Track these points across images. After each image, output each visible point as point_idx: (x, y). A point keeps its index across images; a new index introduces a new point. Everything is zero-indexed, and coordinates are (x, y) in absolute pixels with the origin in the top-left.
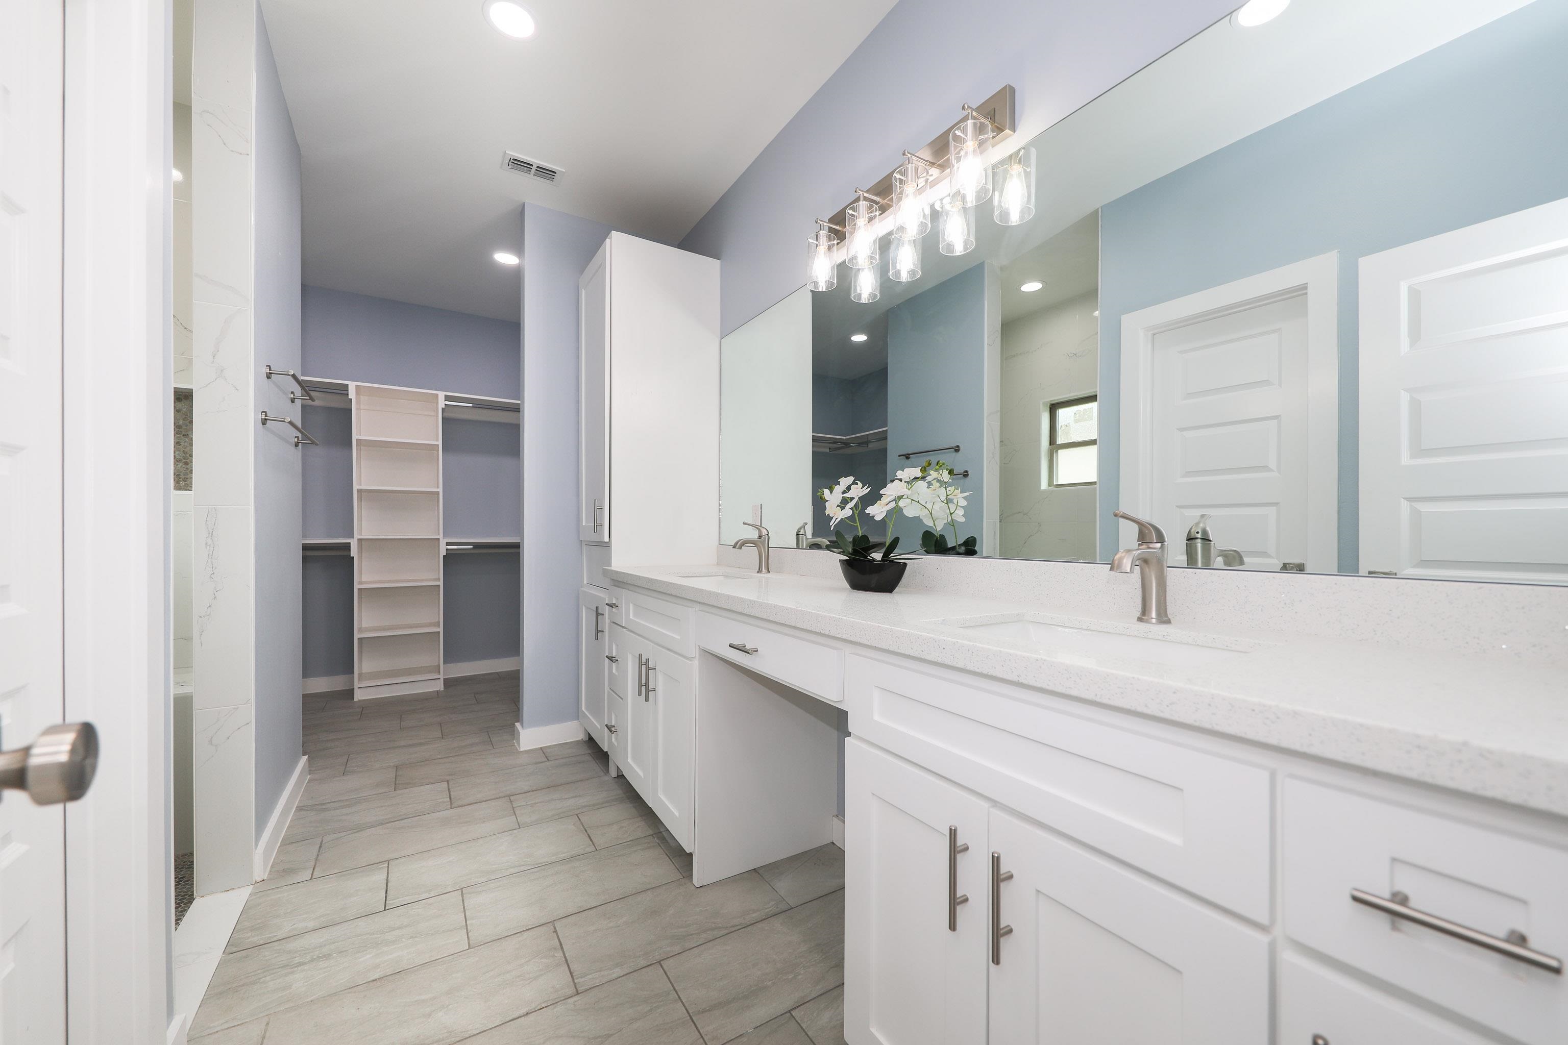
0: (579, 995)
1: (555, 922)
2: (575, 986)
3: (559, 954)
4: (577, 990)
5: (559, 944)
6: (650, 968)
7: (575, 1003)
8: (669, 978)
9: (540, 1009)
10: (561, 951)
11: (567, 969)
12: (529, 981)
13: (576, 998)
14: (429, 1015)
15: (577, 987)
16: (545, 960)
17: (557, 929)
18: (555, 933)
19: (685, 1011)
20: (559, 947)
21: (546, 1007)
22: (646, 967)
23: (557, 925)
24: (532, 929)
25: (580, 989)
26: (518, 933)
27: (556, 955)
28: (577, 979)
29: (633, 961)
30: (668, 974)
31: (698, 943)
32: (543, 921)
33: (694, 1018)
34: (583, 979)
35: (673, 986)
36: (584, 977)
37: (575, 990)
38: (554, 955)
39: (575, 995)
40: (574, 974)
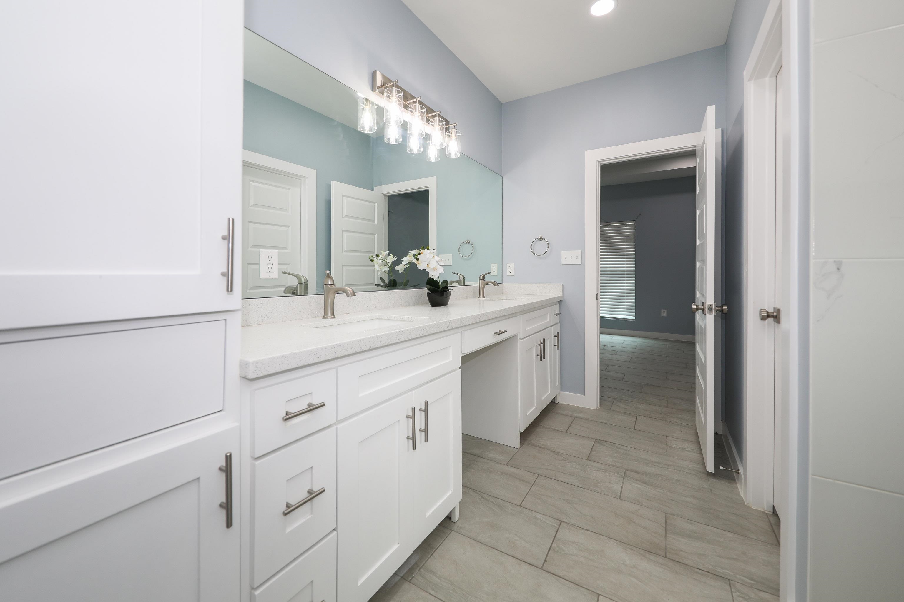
0: (562, 520)
1: (540, 567)
2: (560, 525)
3: (554, 545)
4: (561, 523)
5: (550, 551)
6: (526, 507)
7: (566, 518)
8: (524, 498)
9: (581, 528)
10: (552, 546)
11: (557, 535)
12: (577, 544)
13: (564, 520)
14: (634, 567)
15: (559, 524)
16: (564, 548)
17: (543, 561)
18: (547, 560)
19: (533, 487)
20: (552, 549)
21: (579, 527)
22: (527, 508)
23: (540, 564)
24: (556, 574)
25: (559, 522)
26: (565, 580)
27: (556, 546)
28: (557, 527)
29: (529, 514)
30: (522, 500)
31: (497, 499)
32: (547, 575)
33: (533, 483)
34: (555, 525)
35: (526, 495)
36: (553, 525)
37: (561, 524)
38: (557, 547)
39: (563, 521)
40: (556, 530)
